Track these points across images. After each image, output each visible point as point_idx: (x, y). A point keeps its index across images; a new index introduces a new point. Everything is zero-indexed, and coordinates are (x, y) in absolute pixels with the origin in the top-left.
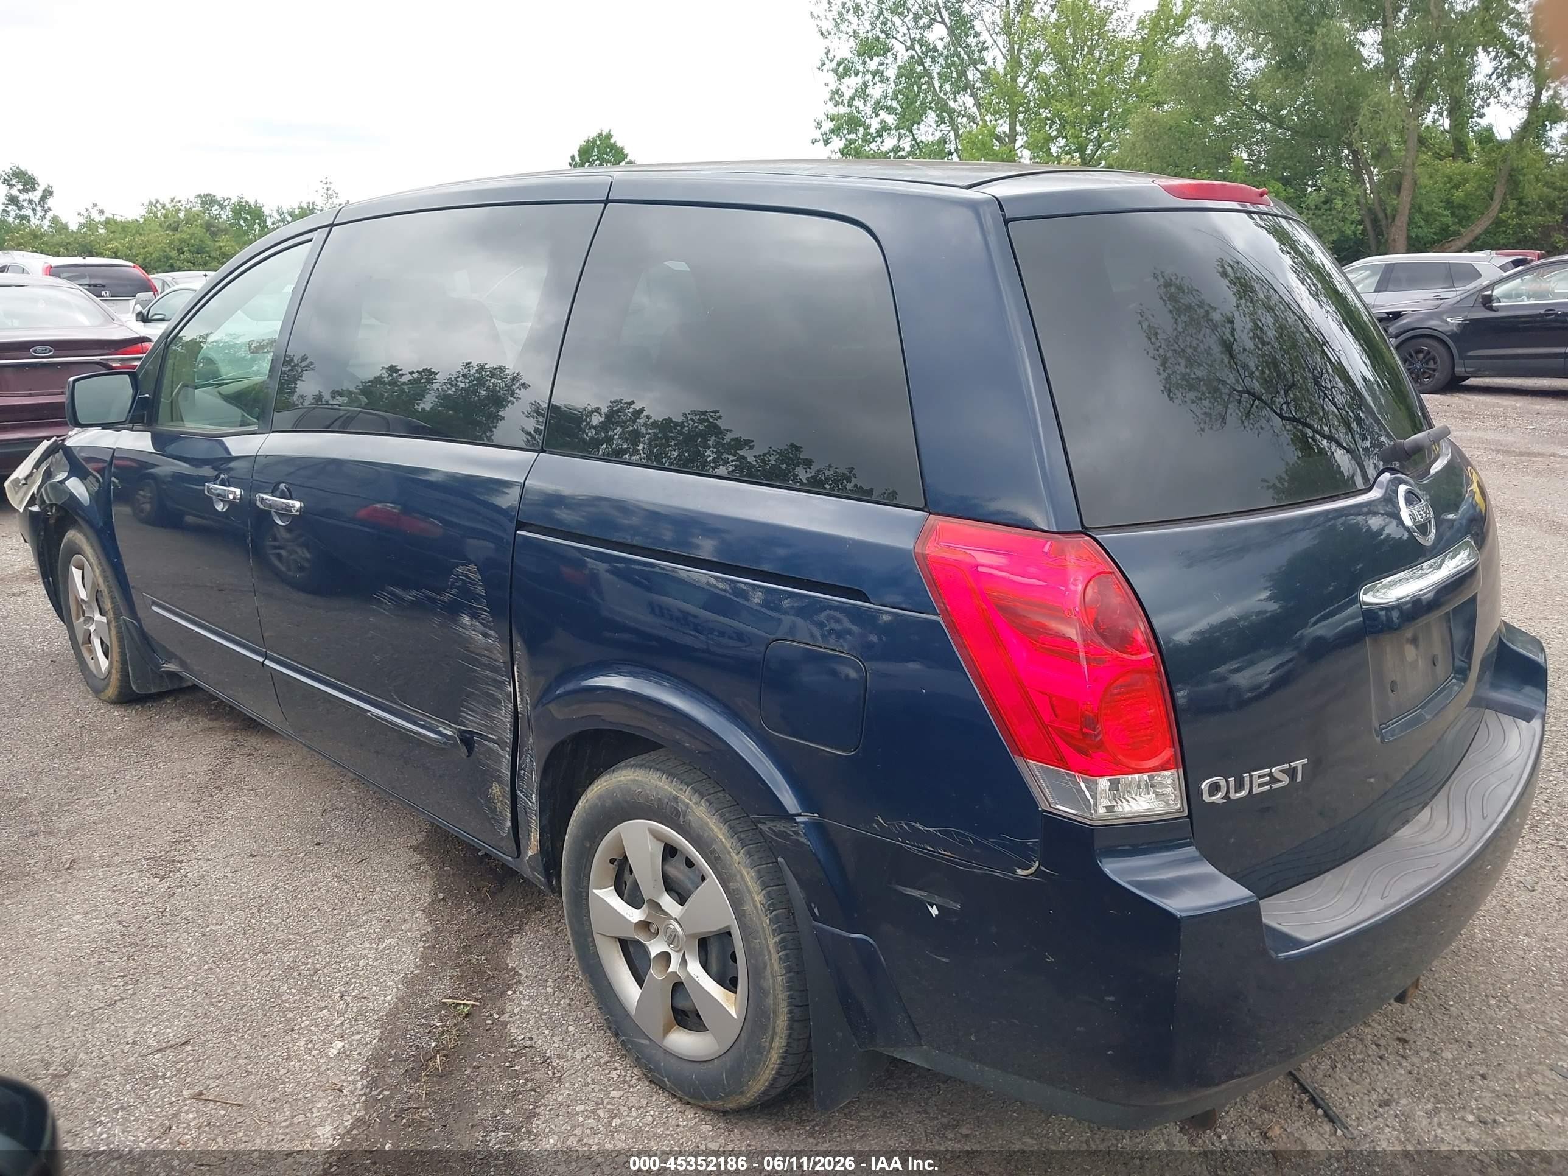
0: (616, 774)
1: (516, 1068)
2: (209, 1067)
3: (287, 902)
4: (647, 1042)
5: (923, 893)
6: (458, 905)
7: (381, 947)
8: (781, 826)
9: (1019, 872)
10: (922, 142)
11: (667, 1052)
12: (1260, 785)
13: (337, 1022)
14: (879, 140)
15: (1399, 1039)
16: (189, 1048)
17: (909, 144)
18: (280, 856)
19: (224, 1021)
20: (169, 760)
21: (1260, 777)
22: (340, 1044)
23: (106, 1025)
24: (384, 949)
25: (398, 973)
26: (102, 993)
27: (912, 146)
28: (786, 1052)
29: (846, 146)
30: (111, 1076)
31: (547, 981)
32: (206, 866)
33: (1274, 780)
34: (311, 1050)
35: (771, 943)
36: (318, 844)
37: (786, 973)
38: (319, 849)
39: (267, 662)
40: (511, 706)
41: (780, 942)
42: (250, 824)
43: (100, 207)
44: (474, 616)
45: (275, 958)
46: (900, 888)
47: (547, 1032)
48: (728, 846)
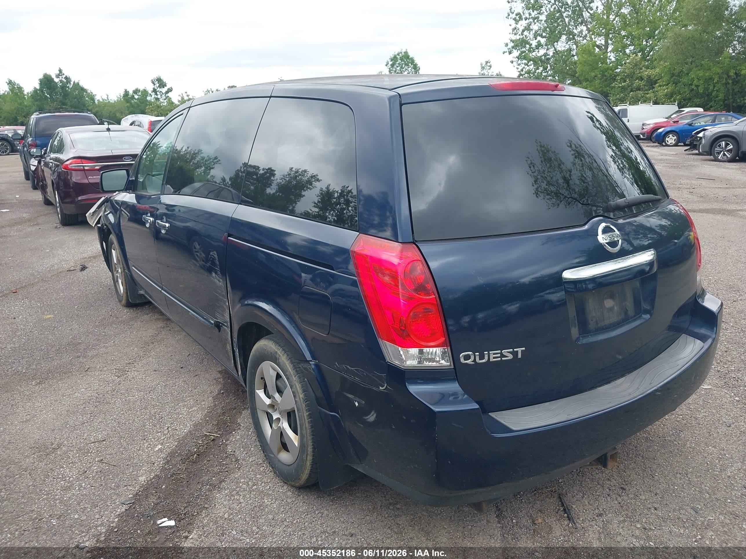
0: (260, 342)
1: (224, 462)
2: (109, 450)
3: (161, 390)
4: (273, 456)
5: (352, 396)
6: (228, 396)
7: (190, 410)
8: (306, 366)
9: (381, 388)
10: (559, 51)
11: (279, 461)
12: (494, 358)
13: (162, 438)
14: (537, 50)
15: (622, 488)
16: (105, 442)
17: (552, 52)
18: (165, 372)
19: (121, 434)
20: (138, 330)
21: (494, 354)
22: (160, 446)
23: (78, 432)
24: (191, 411)
25: (193, 421)
26: (81, 419)
27: (554, 53)
28: (312, 462)
29: (520, 55)
30: (73, 450)
31: (250, 429)
32: (136, 373)
33: (502, 356)
34: (149, 447)
35: (305, 415)
36: (182, 368)
37: (311, 428)
38: (182, 369)
39: (162, 291)
40: (228, 311)
41: (309, 415)
42: (159, 358)
43: (188, 94)
44: (216, 273)
45: (148, 411)
46: (345, 393)
47: (242, 449)
48: (292, 373)
